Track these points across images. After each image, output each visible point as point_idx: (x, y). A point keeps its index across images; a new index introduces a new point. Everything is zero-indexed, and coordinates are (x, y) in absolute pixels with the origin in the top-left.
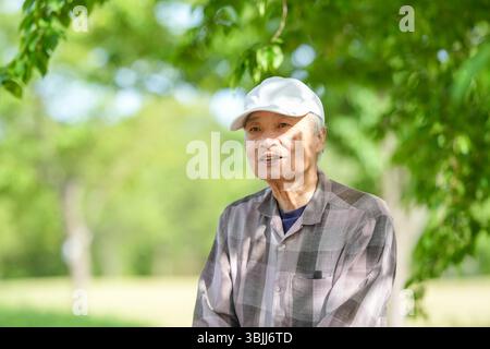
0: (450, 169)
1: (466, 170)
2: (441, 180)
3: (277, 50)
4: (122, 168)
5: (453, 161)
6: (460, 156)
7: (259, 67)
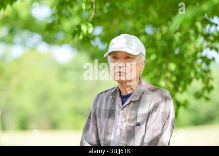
0: (167, 78)
1: (174, 79)
2: (163, 83)
3: (90, 25)
4: (15, 81)
5: (168, 75)
6: (172, 73)
7: (82, 32)
